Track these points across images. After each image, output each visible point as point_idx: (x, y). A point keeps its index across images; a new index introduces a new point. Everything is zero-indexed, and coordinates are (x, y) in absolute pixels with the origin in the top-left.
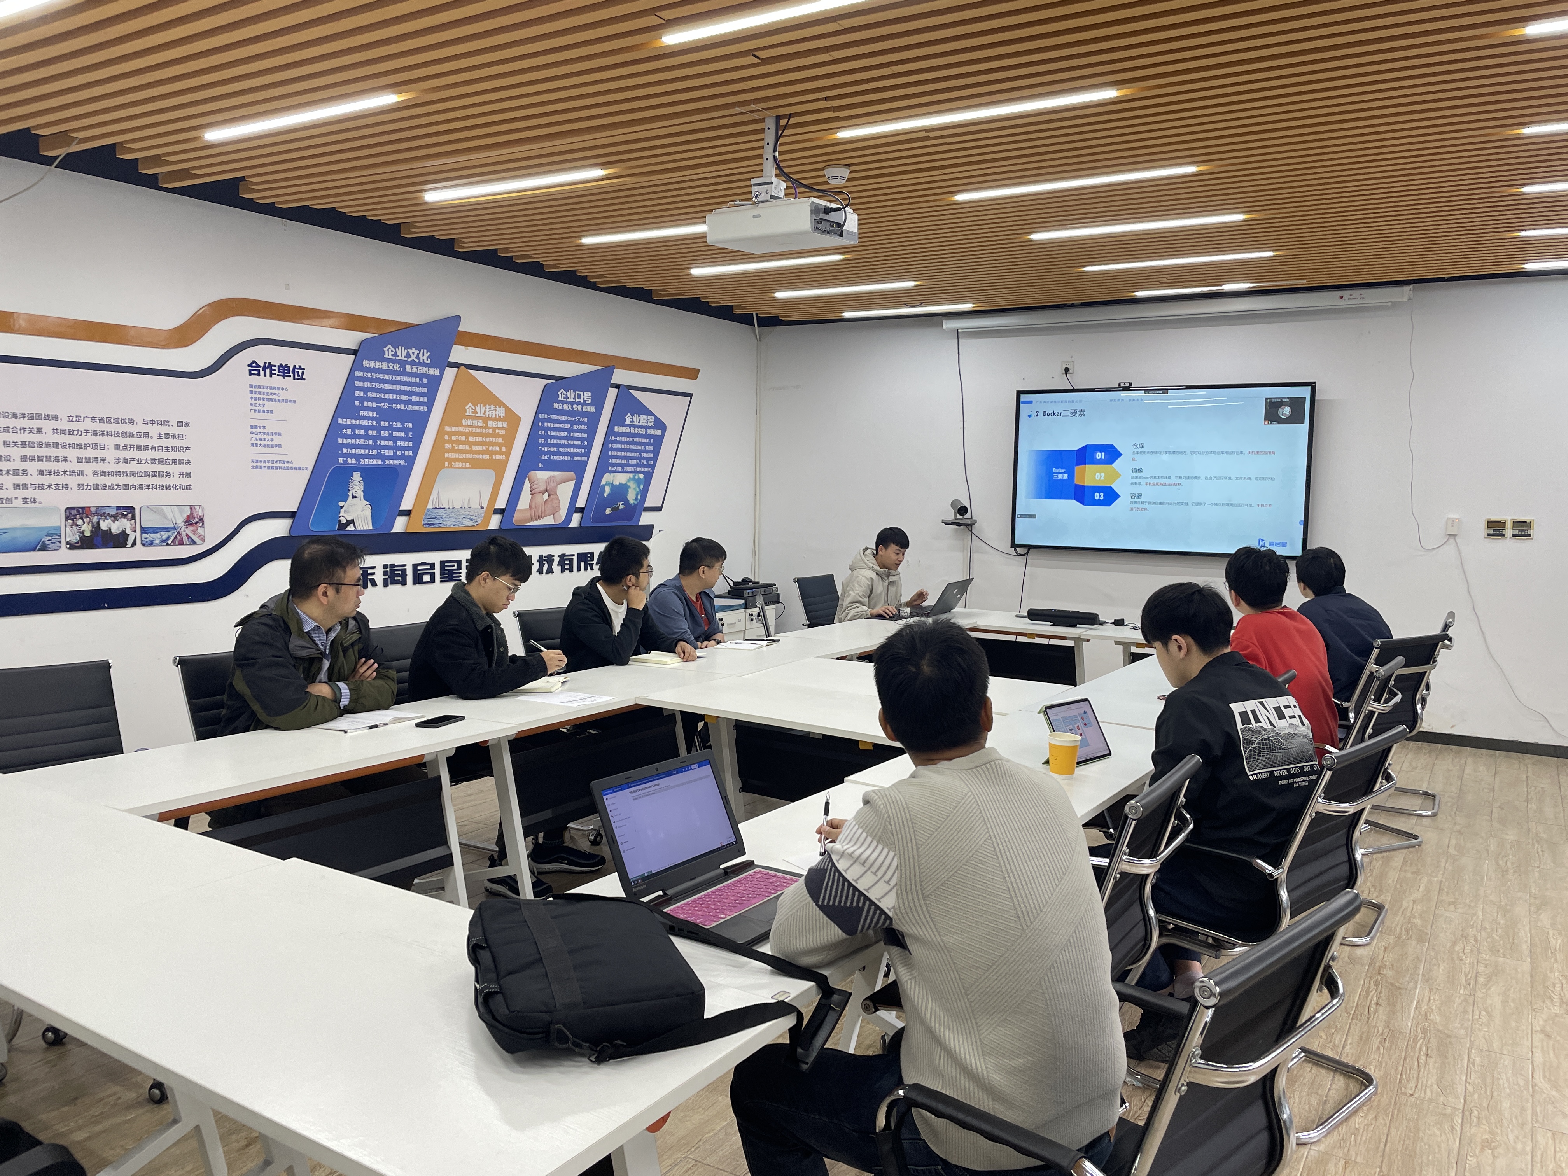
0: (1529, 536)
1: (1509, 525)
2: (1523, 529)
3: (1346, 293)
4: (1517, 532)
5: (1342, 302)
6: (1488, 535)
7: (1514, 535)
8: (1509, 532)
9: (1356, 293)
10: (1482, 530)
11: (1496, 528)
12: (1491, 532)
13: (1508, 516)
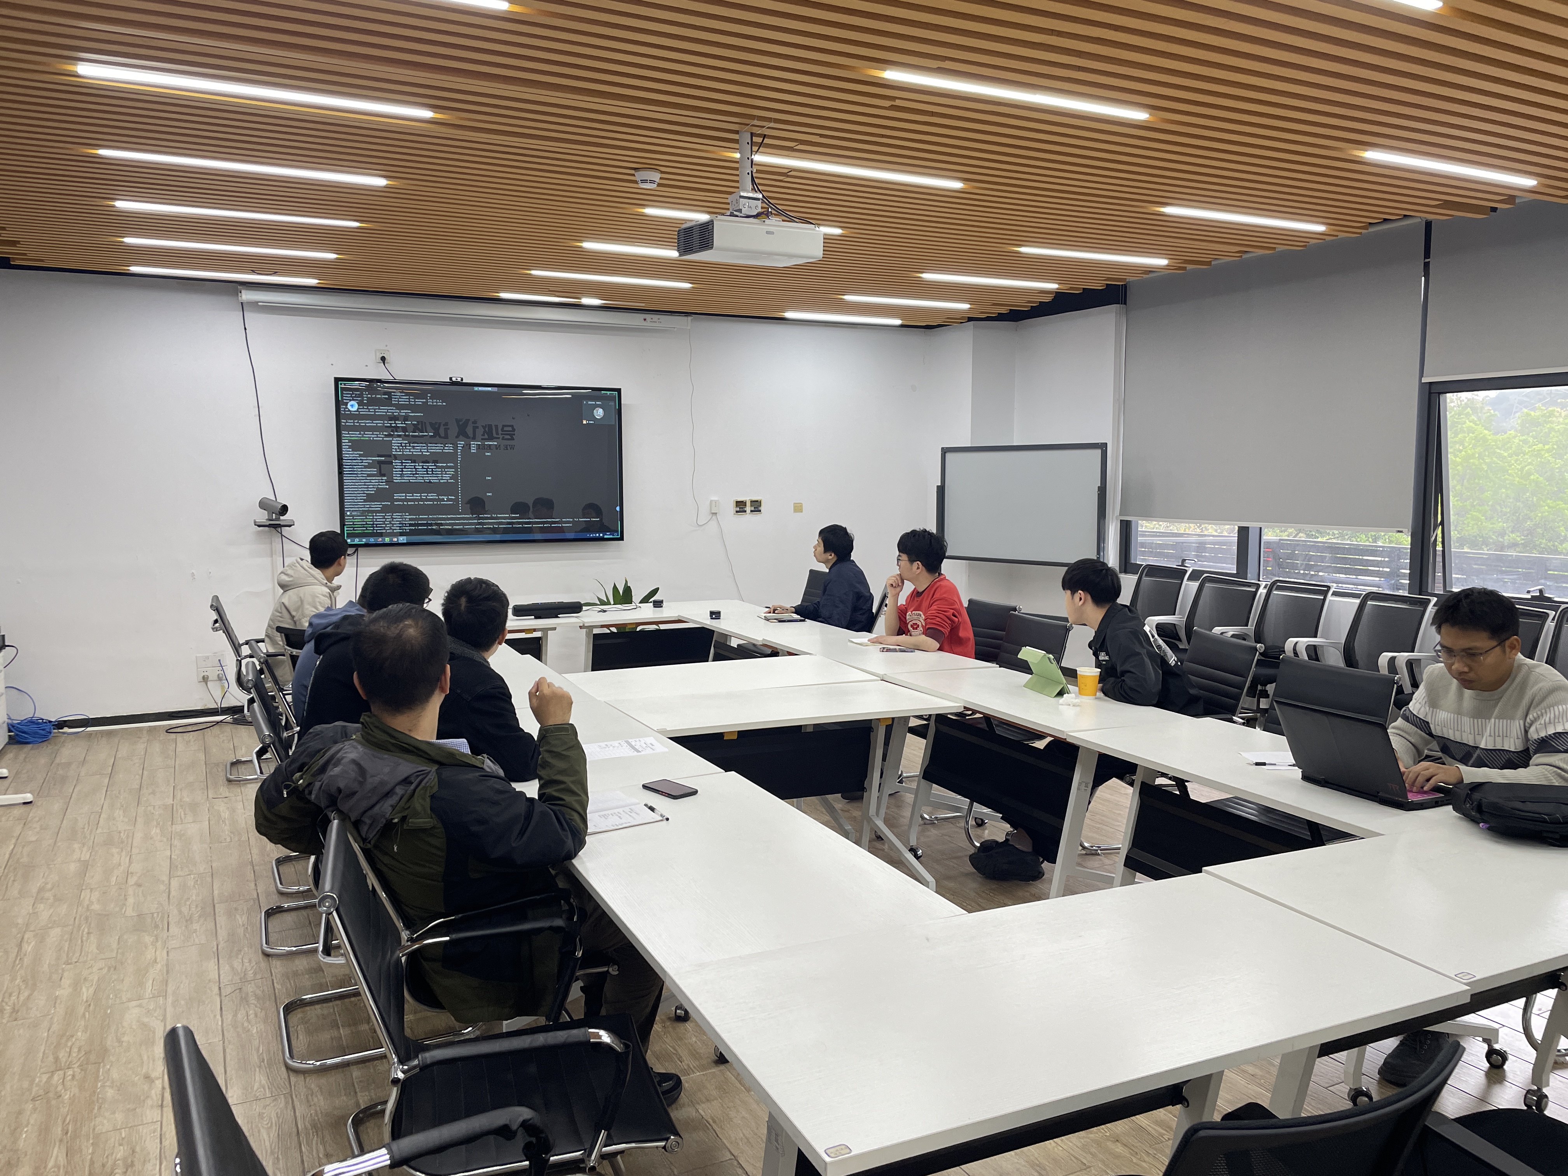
0: (760, 511)
1: (748, 504)
2: (756, 506)
3: (648, 316)
4: (753, 509)
5: (645, 323)
6: (737, 512)
7: (751, 511)
8: (748, 508)
9: (655, 317)
10: (732, 508)
11: (740, 506)
12: (738, 509)
13: (747, 498)
